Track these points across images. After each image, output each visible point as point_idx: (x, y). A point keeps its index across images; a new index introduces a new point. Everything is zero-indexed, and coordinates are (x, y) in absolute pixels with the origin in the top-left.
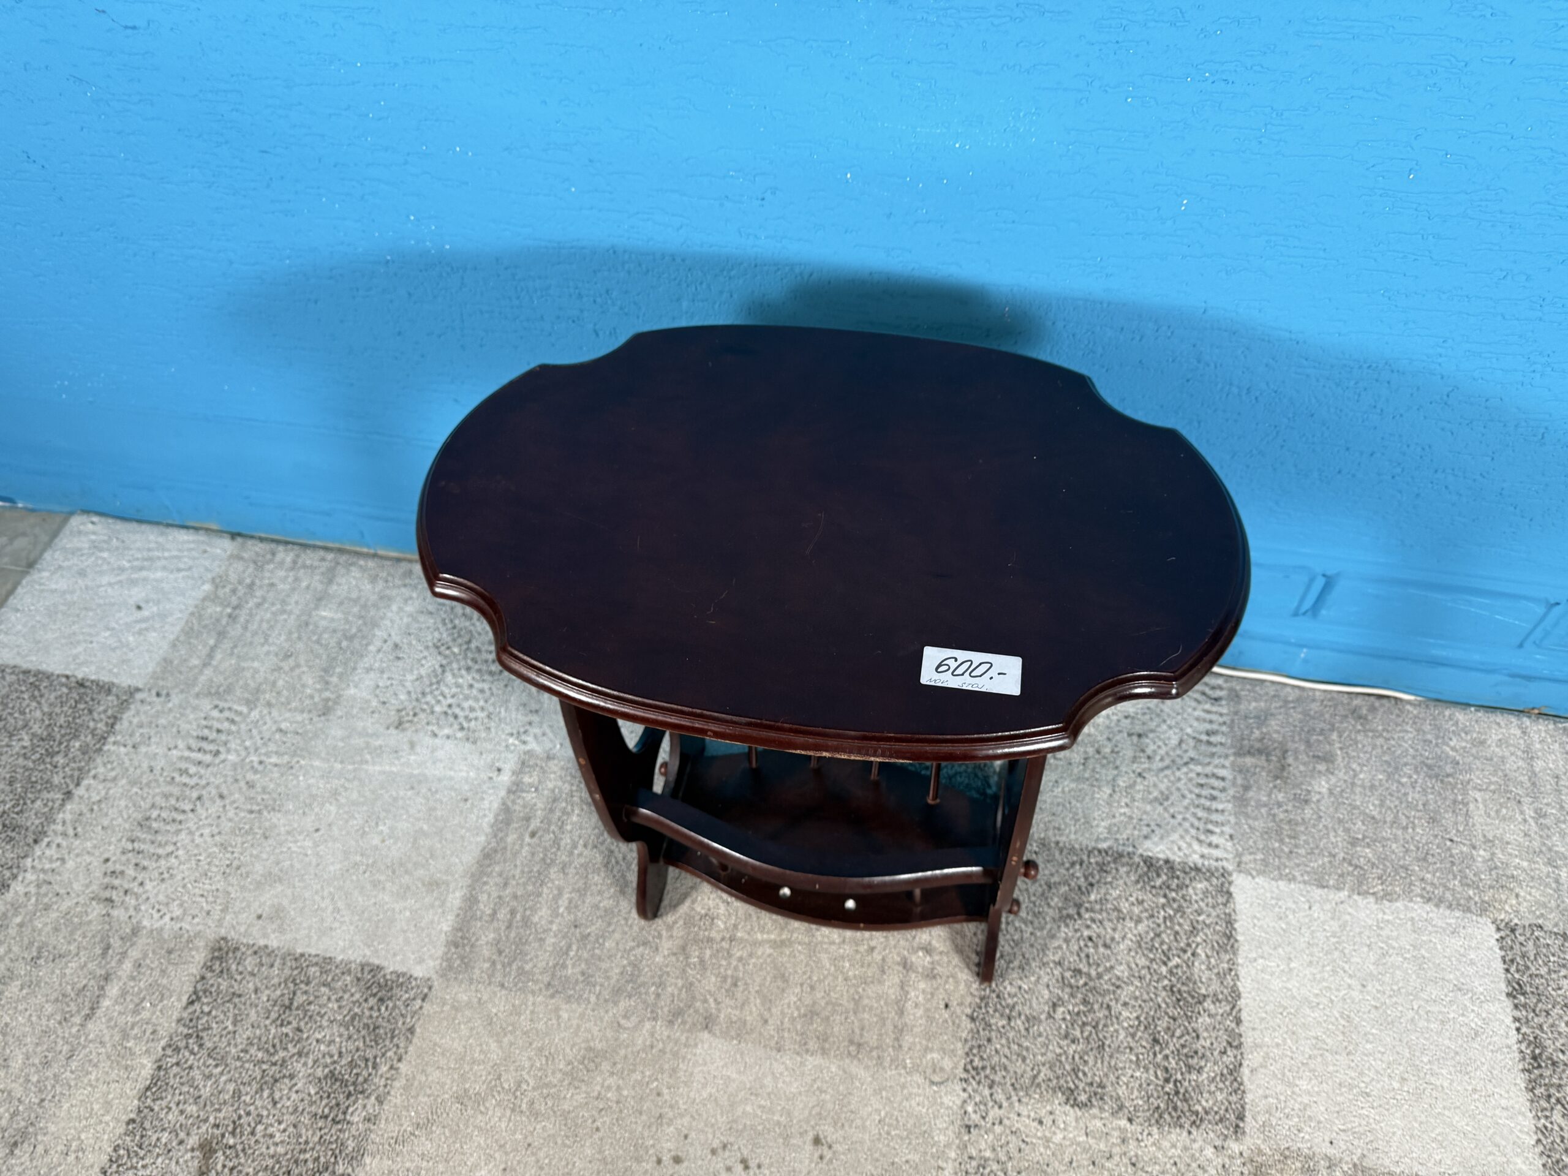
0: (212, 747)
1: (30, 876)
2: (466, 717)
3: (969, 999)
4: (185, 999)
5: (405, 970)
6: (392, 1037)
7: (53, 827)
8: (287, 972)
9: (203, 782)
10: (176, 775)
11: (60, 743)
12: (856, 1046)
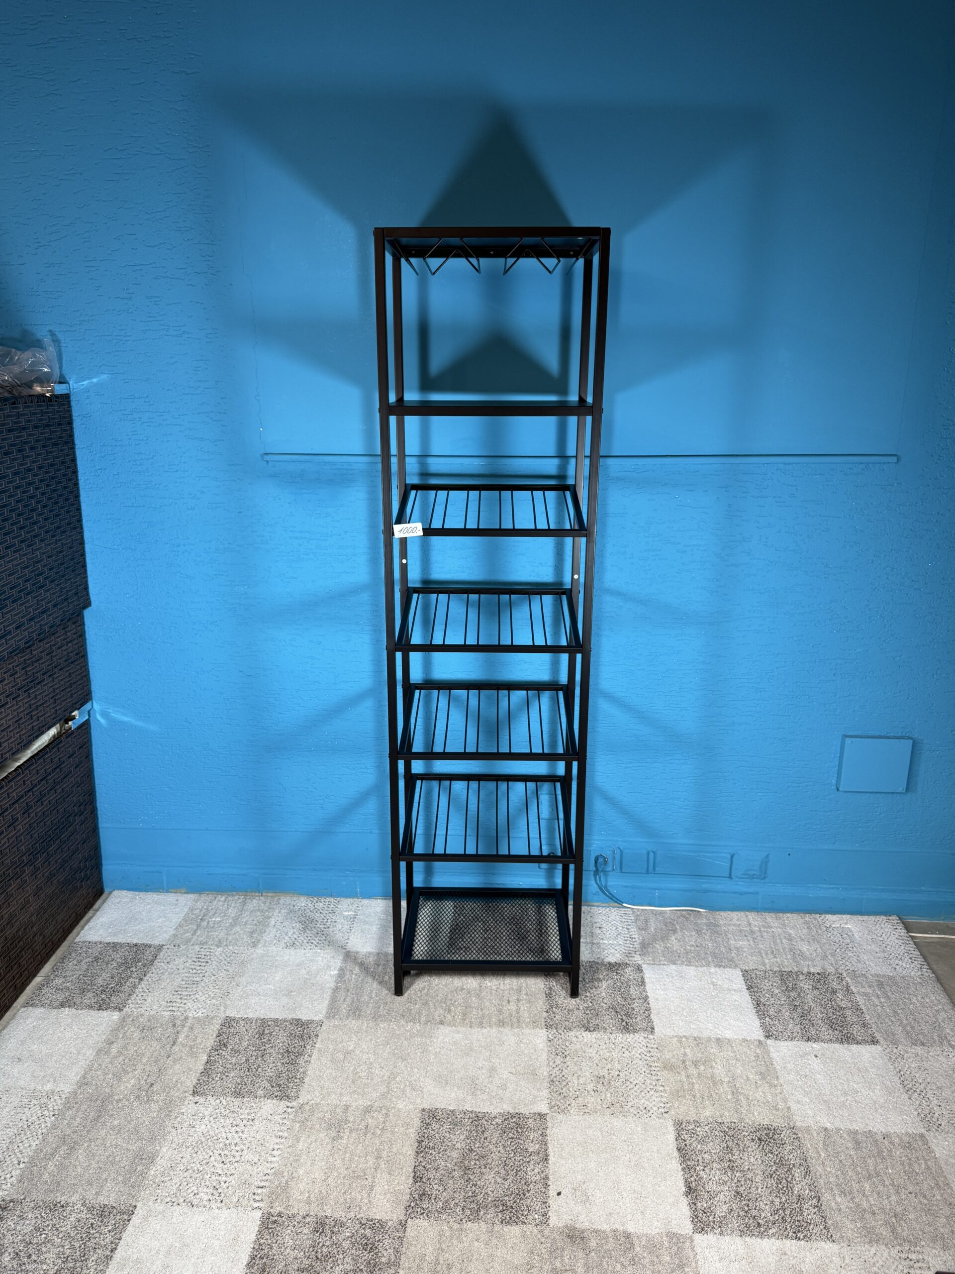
0: (204, 960)
1: (131, 1005)
2: (318, 943)
3: (545, 1007)
4: (215, 1036)
5: (310, 1019)
6: (310, 1039)
7: (137, 990)
8: (259, 1024)
9: (204, 971)
10: (191, 971)
11: (132, 964)
12: (501, 1023)
